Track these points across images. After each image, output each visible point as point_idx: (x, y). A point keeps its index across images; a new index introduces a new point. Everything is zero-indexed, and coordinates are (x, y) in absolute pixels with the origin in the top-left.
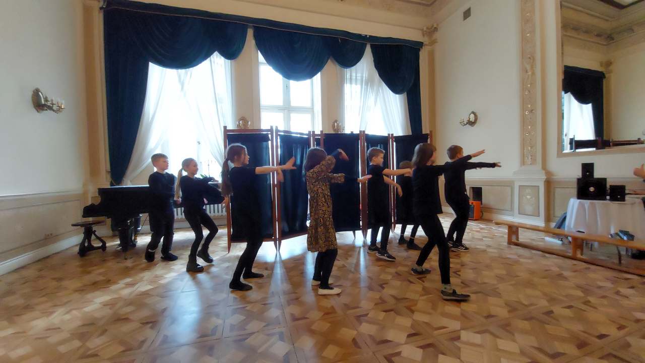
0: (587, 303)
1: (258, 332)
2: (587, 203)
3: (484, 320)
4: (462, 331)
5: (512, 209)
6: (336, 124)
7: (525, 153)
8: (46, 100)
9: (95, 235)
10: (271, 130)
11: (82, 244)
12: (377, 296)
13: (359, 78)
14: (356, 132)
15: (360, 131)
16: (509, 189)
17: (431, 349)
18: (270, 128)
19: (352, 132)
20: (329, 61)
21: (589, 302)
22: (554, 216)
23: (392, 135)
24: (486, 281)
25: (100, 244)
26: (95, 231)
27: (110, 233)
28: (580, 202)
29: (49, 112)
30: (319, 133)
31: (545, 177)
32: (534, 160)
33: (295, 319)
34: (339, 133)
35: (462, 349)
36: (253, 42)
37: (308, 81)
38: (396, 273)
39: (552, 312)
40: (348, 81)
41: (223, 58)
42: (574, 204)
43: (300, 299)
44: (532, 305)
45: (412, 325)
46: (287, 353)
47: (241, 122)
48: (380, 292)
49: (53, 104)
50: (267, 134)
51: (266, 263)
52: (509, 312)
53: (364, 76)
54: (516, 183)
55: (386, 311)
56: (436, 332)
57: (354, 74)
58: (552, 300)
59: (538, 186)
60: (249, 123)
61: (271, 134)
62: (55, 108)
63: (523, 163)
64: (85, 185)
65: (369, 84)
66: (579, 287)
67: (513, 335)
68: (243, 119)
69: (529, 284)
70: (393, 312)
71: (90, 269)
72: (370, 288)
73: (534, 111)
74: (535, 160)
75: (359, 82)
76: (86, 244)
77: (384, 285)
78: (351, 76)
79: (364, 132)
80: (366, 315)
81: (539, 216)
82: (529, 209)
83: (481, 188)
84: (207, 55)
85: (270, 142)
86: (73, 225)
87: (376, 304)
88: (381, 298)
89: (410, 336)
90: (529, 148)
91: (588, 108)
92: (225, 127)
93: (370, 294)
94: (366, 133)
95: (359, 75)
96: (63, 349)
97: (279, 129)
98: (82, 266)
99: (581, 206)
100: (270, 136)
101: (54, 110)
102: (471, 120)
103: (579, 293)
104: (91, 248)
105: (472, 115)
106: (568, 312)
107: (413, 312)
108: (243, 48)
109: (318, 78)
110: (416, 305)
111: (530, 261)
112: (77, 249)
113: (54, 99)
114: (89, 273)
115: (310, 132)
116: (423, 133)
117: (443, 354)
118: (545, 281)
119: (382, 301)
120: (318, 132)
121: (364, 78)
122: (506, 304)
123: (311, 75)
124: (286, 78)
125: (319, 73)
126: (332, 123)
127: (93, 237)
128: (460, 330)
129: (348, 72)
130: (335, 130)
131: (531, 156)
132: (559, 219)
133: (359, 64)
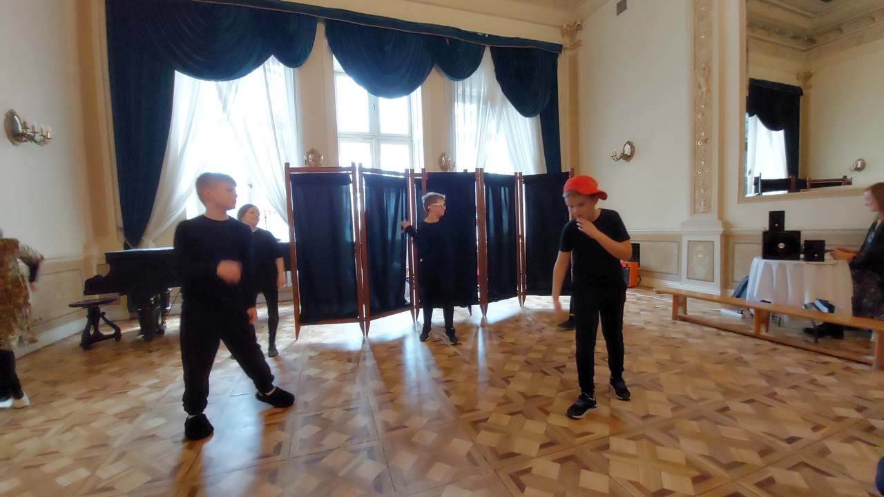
0: (773, 395)
1: (338, 448)
2: (775, 263)
3: (640, 422)
4: (611, 438)
5: (678, 273)
6: (443, 158)
7: (696, 198)
8: (25, 127)
9: (105, 319)
10: (353, 168)
11: (86, 332)
12: (500, 393)
13: (475, 94)
14: (471, 170)
15: (477, 169)
16: (674, 245)
17: (571, 463)
18: (351, 166)
19: (466, 171)
20: (433, 69)
21: (775, 393)
22: (733, 281)
23: (521, 173)
24: (643, 369)
25: (113, 332)
26: (104, 313)
27: (127, 315)
28: (766, 263)
29: (30, 144)
30: (421, 172)
31: (722, 230)
32: (708, 206)
33: (389, 428)
34: (449, 171)
35: (611, 462)
36: (325, 42)
37: (404, 99)
38: (526, 361)
39: (726, 409)
40: (460, 98)
41: (282, 65)
42: (759, 263)
43: (395, 402)
44: (703, 399)
45: (546, 431)
46: (378, 476)
47: (310, 156)
48: (503, 387)
49: (34, 133)
50: (348, 174)
51: (349, 353)
52: (673, 410)
53: (482, 92)
54: (683, 237)
55: (512, 414)
56: (578, 440)
57: (468, 89)
58: (728, 392)
59: (713, 242)
60: (322, 158)
61: (352, 174)
62: (38, 137)
63: (694, 211)
64: (86, 247)
65: (489, 104)
66: (763, 375)
67: (677, 440)
68: (312, 152)
69: (700, 372)
70: (521, 415)
71: (98, 367)
72: (491, 383)
73: (709, 141)
74: (710, 207)
75: (475, 100)
76: (92, 332)
77: (509, 379)
78: (463, 91)
79: (482, 169)
80: (486, 420)
81: (713, 281)
82: (701, 271)
83: (639, 244)
84: (260, 61)
85: (351, 185)
86: (72, 306)
87: (499, 404)
88: (505, 397)
89: (542, 446)
90: (702, 191)
91: (779, 136)
92: (287, 165)
93: (492, 391)
94: (485, 171)
95: (475, 90)
96: (63, 481)
97: (364, 166)
98: (88, 363)
99: (767, 267)
100: (351, 176)
101: (36, 142)
102: (626, 153)
103: (763, 383)
104: (99, 337)
105: (628, 147)
106: (748, 408)
107: (547, 413)
108: (311, 50)
109: (417, 93)
110: (552, 404)
111: (700, 341)
112: (79, 339)
113: (35, 125)
114: (98, 372)
115: (407, 170)
116: (563, 171)
117: (587, 468)
118: (720, 367)
119: (507, 400)
120: (418, 171)
121: (482, 95)
122: (669, 400)
123: (408, 89)
124: (373, 94)
125: (420, 88)
126: (438, 158)
127: (101, 321)
128: (609, 436)
129: (460, 86)
130: (442, 168)
131: (705, 201)
132: (738, 284)
133: (474, 75)
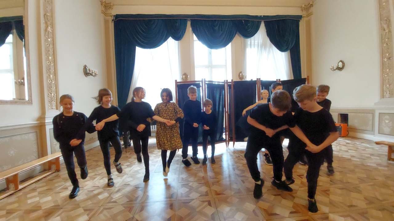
3: (347, 208)
4: (330, 214)
5: (373, 130)
6: (241, 74)
7: (384, 89)
8: (90, 71)
14: (255, 79)
18: (201, 80)
19: (252, 80)
20: (237, 35)
29: (91, 77)
30: (231, 81)
32: (391, 94)
33: (217, 194)
34: (243, 80)
36: (191, 29)
37: (223, 49)
40: (249, 46)
45: (293, 206)
46: (213, 213)
47: (184, 76)
52: (367, 204)
54: (376, 111)
55: (275, 195)
57: (253, 42)
61: (201, 83)
63: (383, 96)
65: (263, 47)
70: (280, 196)
73: (391, 58)
75: (256, 46)
78: (251, 43)
79: (260, 79)
82: (387, 130)
83: (347, 115)
85: (201, 88)
87: (268, 190)
89: (291, 213)
90: (388, 85)
92: (176, 81)
95: (256, 42)
97: (206, 80)
102: (339, 66)
105: (340, 63)
107: (294, 197)
108: (185, 33)
109: (229, 46)
110: (296, 193)
113: (93, 70)
115: (225, 81)
116: (302, 77)
121: (260, 44)
123: (225, 45)
124: (210, 48)
125: (230, 43)
126: (238, 74)
129: (249, 41)
130: (240, 78)
131: (389, 91)
133: (256, 35)
